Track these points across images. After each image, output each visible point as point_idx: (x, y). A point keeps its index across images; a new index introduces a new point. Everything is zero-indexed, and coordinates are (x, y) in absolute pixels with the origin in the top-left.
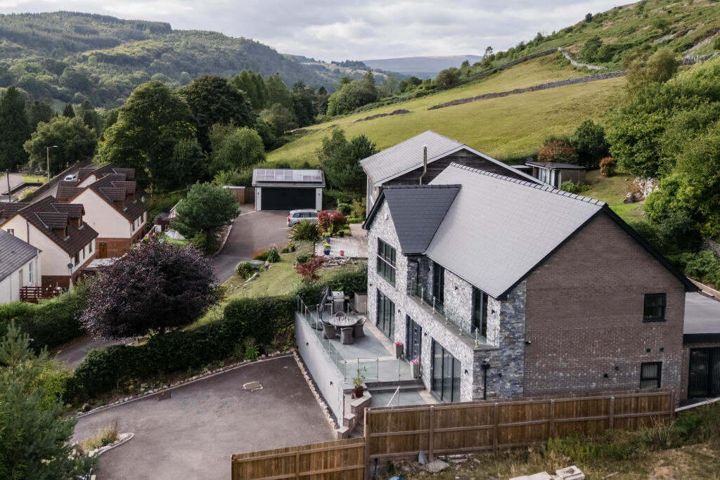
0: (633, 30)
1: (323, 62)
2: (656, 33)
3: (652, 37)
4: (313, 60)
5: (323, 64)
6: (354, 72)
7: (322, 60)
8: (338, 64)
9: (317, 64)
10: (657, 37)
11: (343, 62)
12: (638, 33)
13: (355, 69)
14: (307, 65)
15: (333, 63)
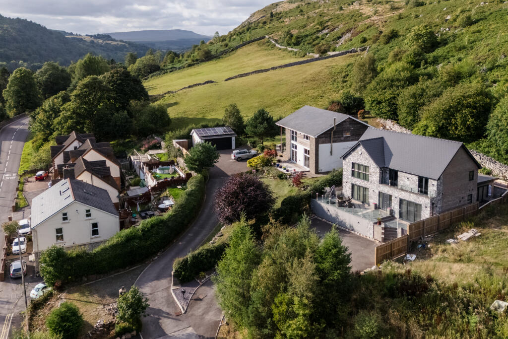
0: (305, 26)
1: (80, 35)
2: (318, 28)
3: (317, 31)
4: (71, 34)
5: (80, 37)
6: (105, 42)
7: (78, 34)
8: (91, 36)
9: (75, 36)
10: (320, 31)
11: (95, 35)
12: (308, 27)
13: (105, 41)
14: (69, 38)
15: (87, 35)
